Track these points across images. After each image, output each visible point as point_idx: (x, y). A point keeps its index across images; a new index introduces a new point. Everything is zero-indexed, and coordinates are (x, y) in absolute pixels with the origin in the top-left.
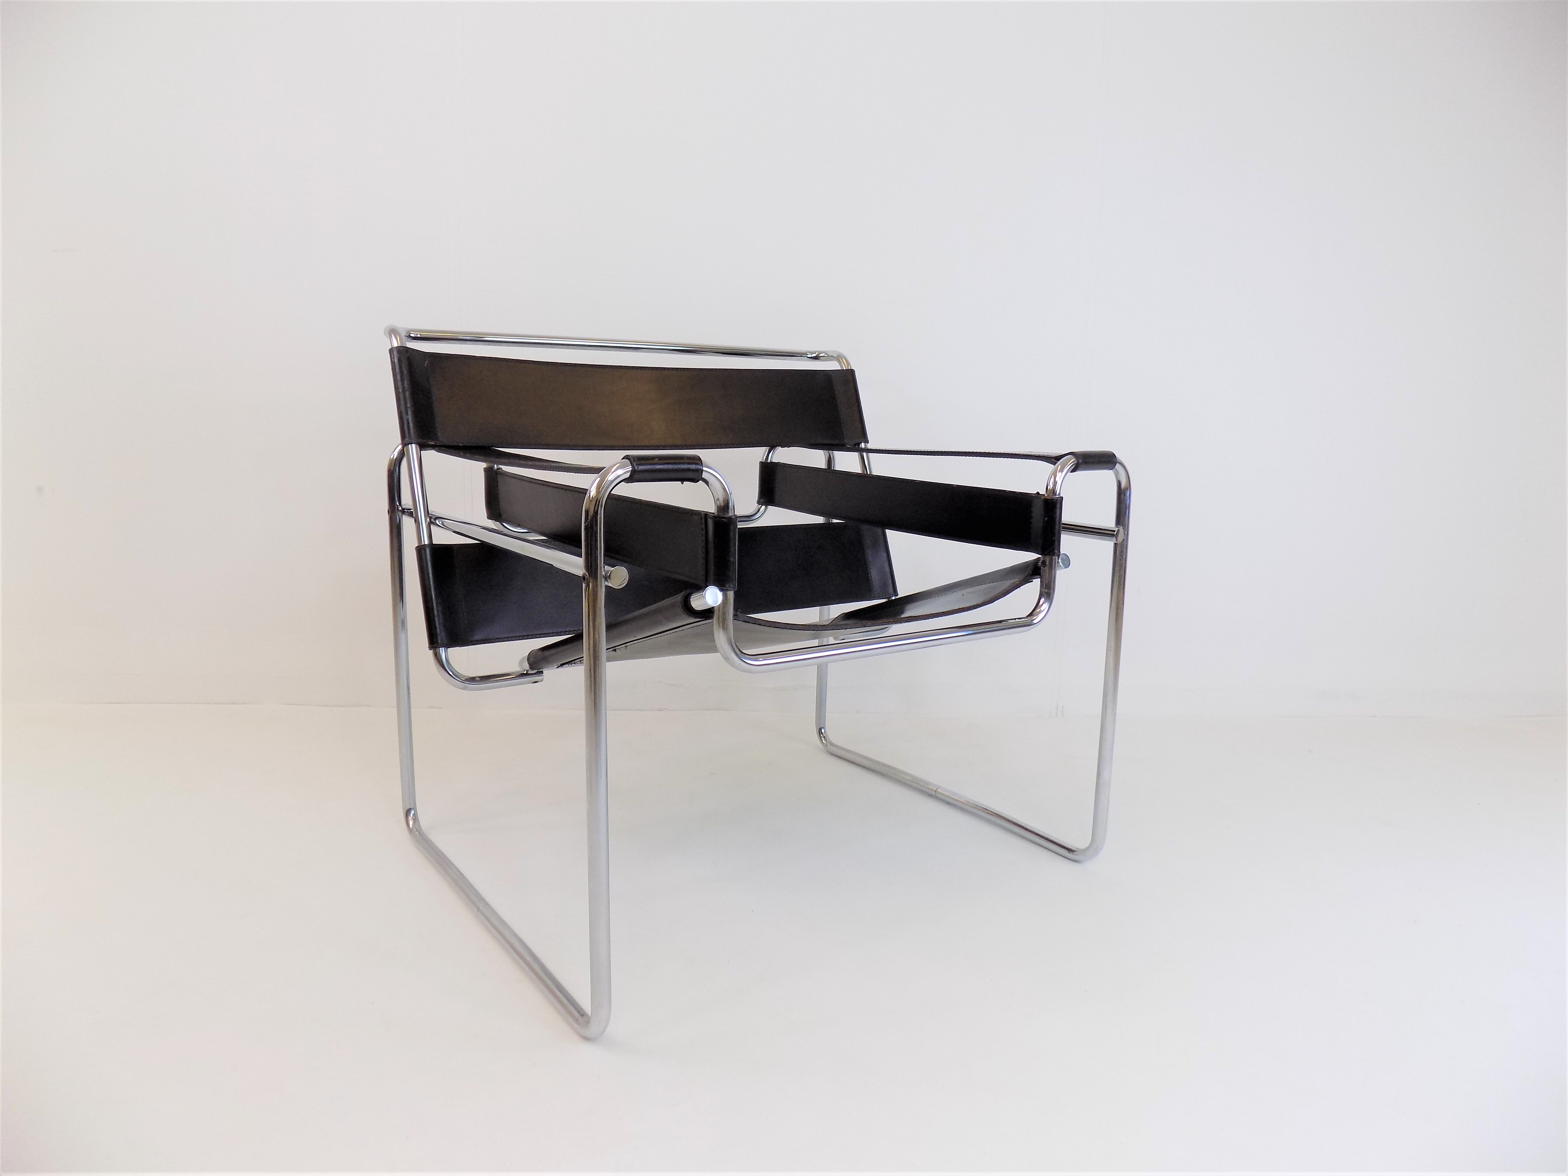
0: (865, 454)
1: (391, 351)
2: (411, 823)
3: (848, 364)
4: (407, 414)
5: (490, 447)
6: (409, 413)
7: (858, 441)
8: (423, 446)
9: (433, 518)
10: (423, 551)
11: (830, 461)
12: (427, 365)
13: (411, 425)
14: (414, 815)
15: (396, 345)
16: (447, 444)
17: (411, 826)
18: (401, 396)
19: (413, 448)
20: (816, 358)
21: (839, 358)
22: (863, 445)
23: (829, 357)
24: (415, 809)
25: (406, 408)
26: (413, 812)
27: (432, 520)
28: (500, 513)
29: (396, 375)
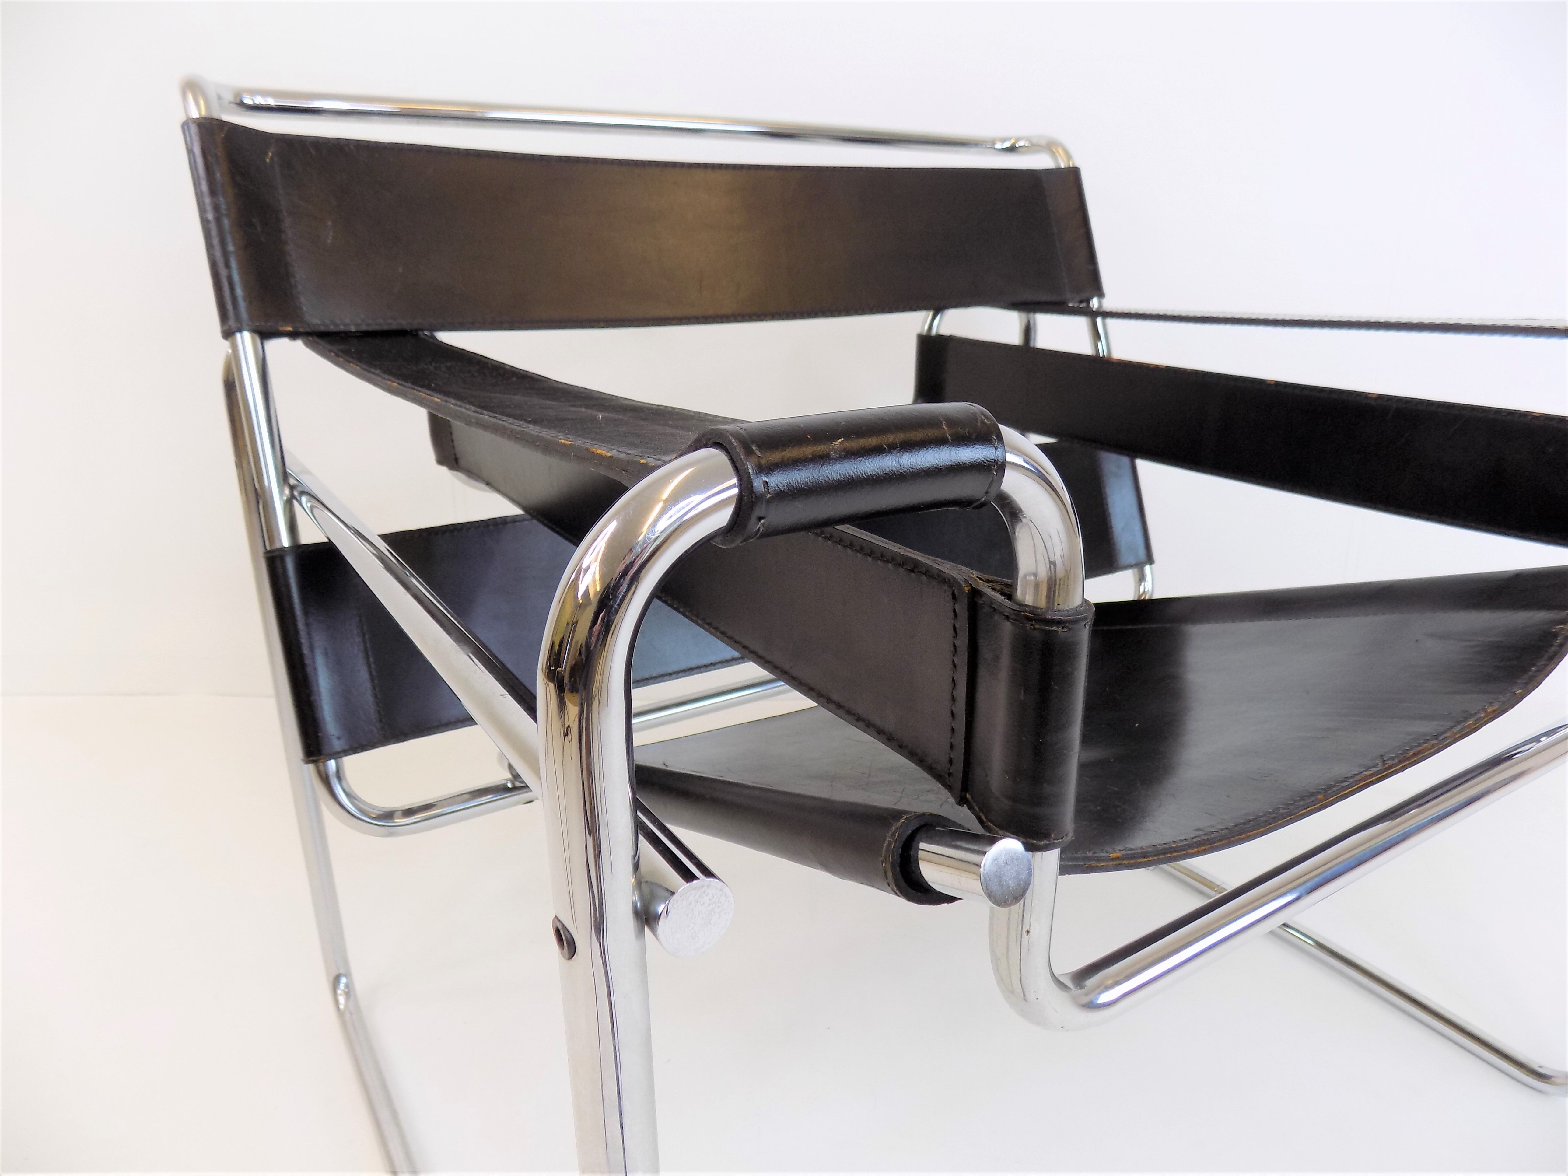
0: (1099, 320)
1: (185, 126)
2: (342, 999)
3: (1068, 156)
4: (227, 265)
5: (417, 331)
6: (234, 264)
7: (1084, 296)
8: (264, 334)
9: (300, 489)
10: (278, 562)
11: (1028, 332)
12: (272, 159)
13: (239, 292)
14: (347, 986)
15: (195, 115)
16: (322, 329)
17: (342, 1007)
18: (213, 227)
19: (246, 339)
20: (1012, 149)
21: (1050, 147)
22: (1095, 303)
23: (1034, 147)
24: (348, 975)
25: (225, 254)
26: (343, 980)
27: (296, 493)
28: (455, 455)
29: (199, 183)
